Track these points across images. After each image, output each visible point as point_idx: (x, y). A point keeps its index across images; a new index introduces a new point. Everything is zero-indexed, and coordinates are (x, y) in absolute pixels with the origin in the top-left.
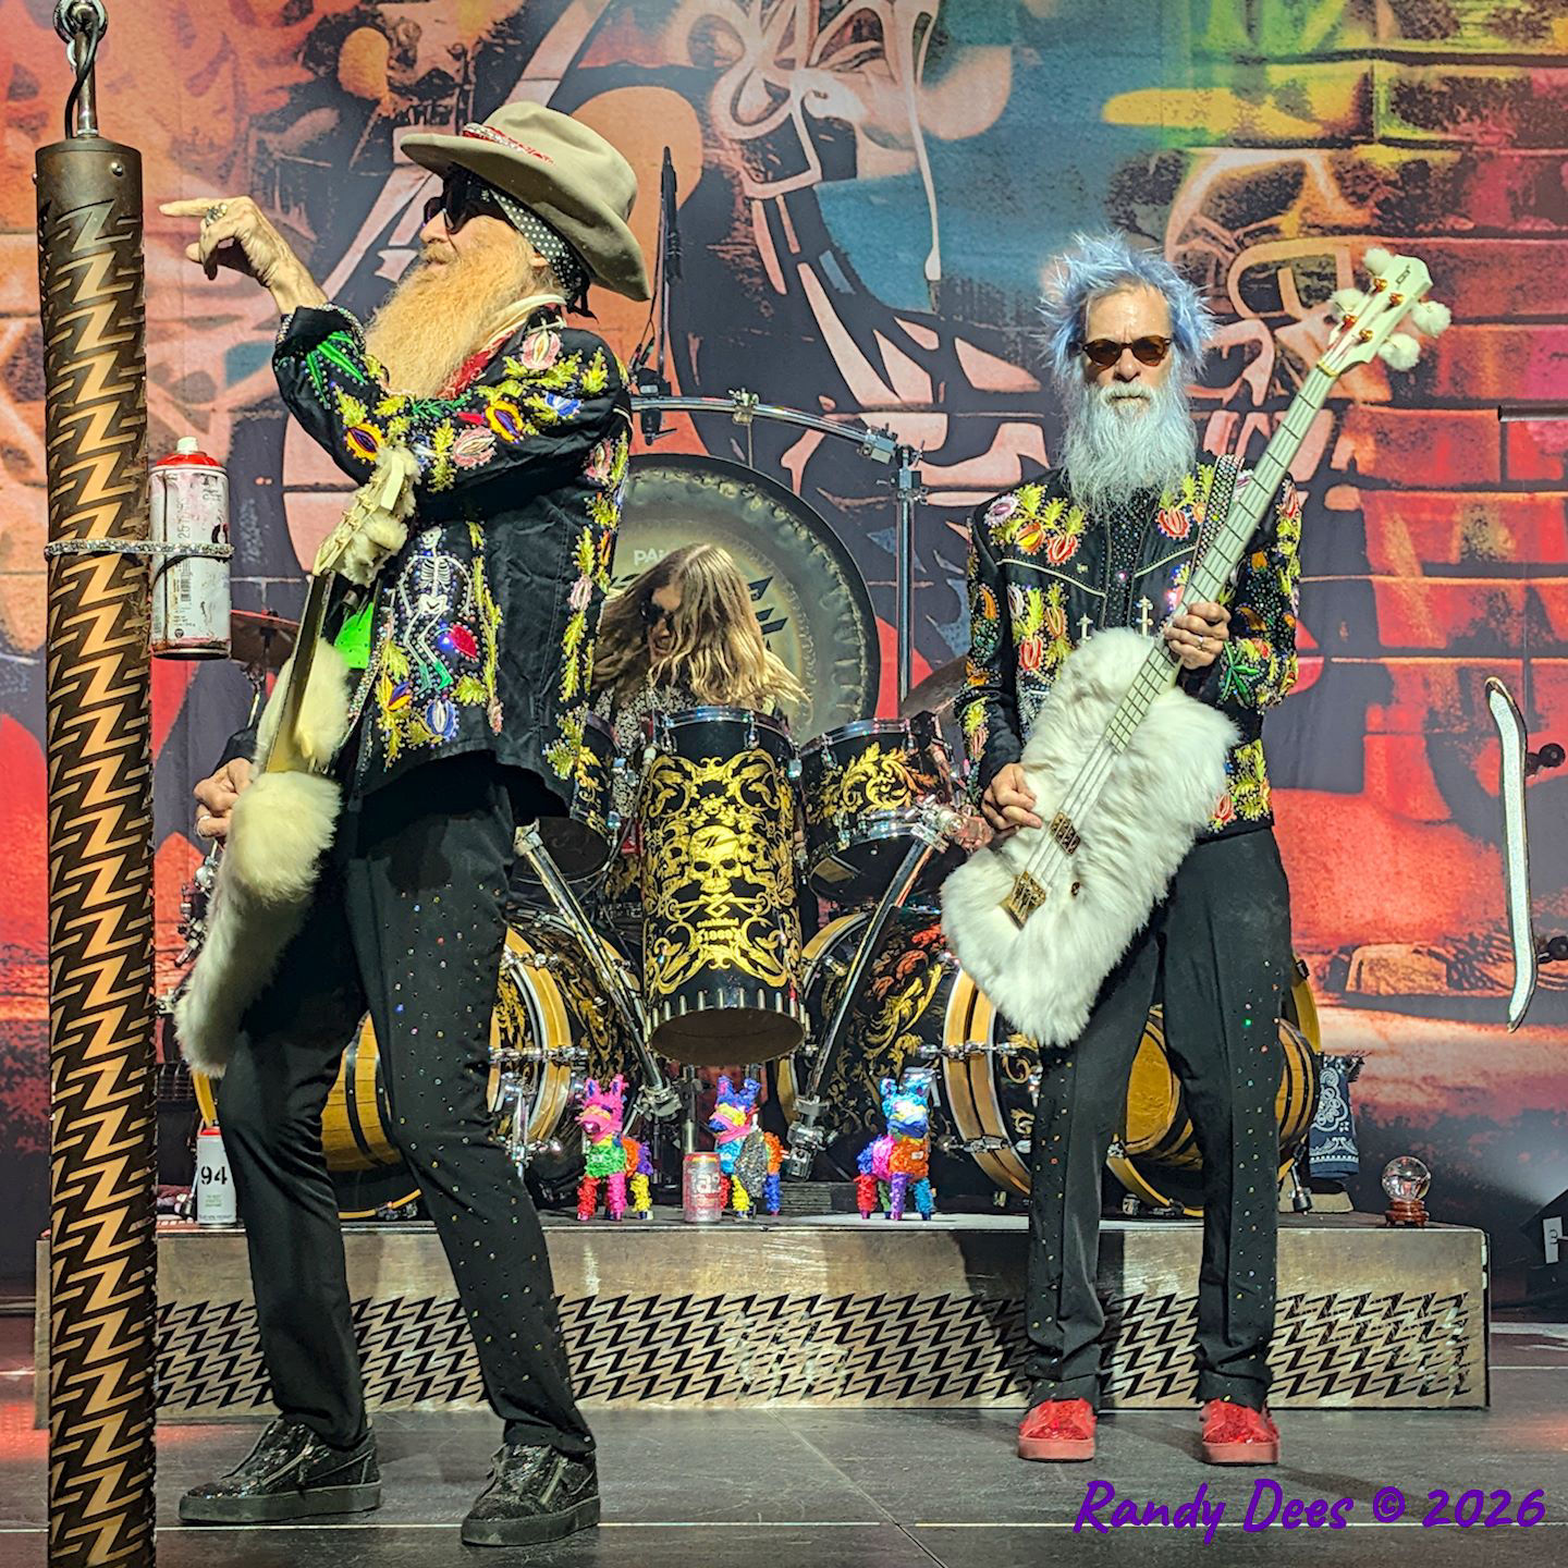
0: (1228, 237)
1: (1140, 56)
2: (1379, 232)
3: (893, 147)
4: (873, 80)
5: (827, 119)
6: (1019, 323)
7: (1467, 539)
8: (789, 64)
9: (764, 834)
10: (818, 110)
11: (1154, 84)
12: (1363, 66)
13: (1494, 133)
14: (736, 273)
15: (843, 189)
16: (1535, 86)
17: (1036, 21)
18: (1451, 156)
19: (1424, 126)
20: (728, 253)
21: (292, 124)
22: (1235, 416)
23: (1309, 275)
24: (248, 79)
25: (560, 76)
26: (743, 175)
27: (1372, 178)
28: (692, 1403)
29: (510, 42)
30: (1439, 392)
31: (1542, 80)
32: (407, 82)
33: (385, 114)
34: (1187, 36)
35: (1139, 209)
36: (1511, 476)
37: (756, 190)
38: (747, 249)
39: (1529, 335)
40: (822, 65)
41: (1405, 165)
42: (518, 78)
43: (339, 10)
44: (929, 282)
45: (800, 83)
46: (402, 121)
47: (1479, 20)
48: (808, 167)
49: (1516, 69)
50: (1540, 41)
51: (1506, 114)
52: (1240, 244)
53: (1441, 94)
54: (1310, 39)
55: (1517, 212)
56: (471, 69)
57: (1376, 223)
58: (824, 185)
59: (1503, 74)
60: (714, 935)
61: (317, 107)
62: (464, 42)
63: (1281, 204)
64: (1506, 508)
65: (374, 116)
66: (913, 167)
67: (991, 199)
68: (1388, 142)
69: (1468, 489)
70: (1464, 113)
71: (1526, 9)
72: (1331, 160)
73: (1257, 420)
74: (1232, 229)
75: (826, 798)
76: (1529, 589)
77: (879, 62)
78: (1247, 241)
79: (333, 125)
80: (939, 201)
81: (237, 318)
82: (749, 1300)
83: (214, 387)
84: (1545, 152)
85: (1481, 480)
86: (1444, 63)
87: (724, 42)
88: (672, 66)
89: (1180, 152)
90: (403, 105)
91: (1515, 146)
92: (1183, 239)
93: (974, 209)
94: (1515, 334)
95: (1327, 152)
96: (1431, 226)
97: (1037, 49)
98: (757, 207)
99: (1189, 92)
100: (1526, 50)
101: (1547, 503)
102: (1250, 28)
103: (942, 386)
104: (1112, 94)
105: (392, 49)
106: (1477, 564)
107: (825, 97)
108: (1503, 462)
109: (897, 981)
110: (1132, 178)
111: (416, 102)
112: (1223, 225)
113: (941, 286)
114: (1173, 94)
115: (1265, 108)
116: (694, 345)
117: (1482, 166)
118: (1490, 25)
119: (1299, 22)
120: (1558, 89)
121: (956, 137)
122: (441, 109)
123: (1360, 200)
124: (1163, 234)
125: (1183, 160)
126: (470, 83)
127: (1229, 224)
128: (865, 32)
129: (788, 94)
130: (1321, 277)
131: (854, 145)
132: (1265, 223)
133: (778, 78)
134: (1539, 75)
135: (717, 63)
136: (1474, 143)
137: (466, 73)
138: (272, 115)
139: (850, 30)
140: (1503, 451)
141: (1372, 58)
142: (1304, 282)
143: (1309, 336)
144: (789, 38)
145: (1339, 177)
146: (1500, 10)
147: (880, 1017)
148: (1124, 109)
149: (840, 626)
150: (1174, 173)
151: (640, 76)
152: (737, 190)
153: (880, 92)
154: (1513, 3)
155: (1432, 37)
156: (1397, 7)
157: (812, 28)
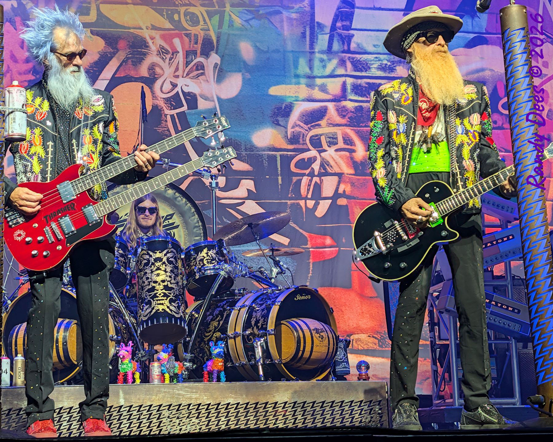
0: (306, 127)
1: (279, 76)
2: (349, 125)
3: (208, 100)
4: (202, 81)
5: (189, 92)
6: (246, 151)
8: (177, 77)
9: (174, 273)
10: (186, 90)
11: (283, 84)
12: (343, 79)
14: (163, 135)
15: (194, 112)
17: (249, 66)
19: (361, 96)
20: (160, 130)
22: (310, 178)
23: (330, 138)
25: (110, 79)
26: (164, 108)
27: (347, 110)
29: (94, 69)
34: (292, 70)
35: (280, 119)
37: (168, 112)
38: (166, 129)
40: (188, 77)
41: (356, 107)
42: (97, 79)
45: (181, 82)
47: (376, 67)
48: (183, 106)
50: (393, 73)
52: (310, 129)
53: (366, 87)
54: (328, 71)
57: (348, 123)
58: (188, 111)
60: (159, 302)
63: (321, 118)
66: (214, 106)
67: (237, 117)
68: (351, 100)
71: (389, 64)
72: (335, 106)
73: (316, 179)
74: (307, 125)
75: (192, 264)
77: (203, 76)
78: (312, 128)
82: (170, 405)
86: (366, 78)
87: (158, 70)
88: (143, 77)
89: (291, 103)
92: (293, 127)
93: (232, 118)
95: (334, 103)
96: (363, 124)
97: (250, 73)
98: (169, 117)
99: (293, 86)
100: (389, 75)
102: (311, 68)
103: (224, 169)
104: (271, 86)
107: (188, 86)
109: (214, 316)
110: (278, 110)
112: (304, 124)
114: (289, 86)
115: (315, 90)
118: (379, 68)
119: (324, 67)
121: (226, 98)
123: (343, 117)
124: (287, 126)
125: (292, 105)
127: (306, 123)
128: (199, 68)
129: (177, 85)
130: (333, 138)
131: (197, 100)
132: (317, 123)
133: (174, 80)
135: (156, 76)
139: (195, 67)
141: (346, 77)
142: (328, 140)
143: (330, 155)
144: (177, 69)
145: (337, 110)
146: (382, 64)
147: (209, 328)
148: (274, 91)
149: (196, 227)
150: (290, 109)
151: (133, 79)
152: (162, 112)
153: (204, 84)
154: (385, 62)
155: (362, 71)
156: (352, 63)
157: (184, 66)
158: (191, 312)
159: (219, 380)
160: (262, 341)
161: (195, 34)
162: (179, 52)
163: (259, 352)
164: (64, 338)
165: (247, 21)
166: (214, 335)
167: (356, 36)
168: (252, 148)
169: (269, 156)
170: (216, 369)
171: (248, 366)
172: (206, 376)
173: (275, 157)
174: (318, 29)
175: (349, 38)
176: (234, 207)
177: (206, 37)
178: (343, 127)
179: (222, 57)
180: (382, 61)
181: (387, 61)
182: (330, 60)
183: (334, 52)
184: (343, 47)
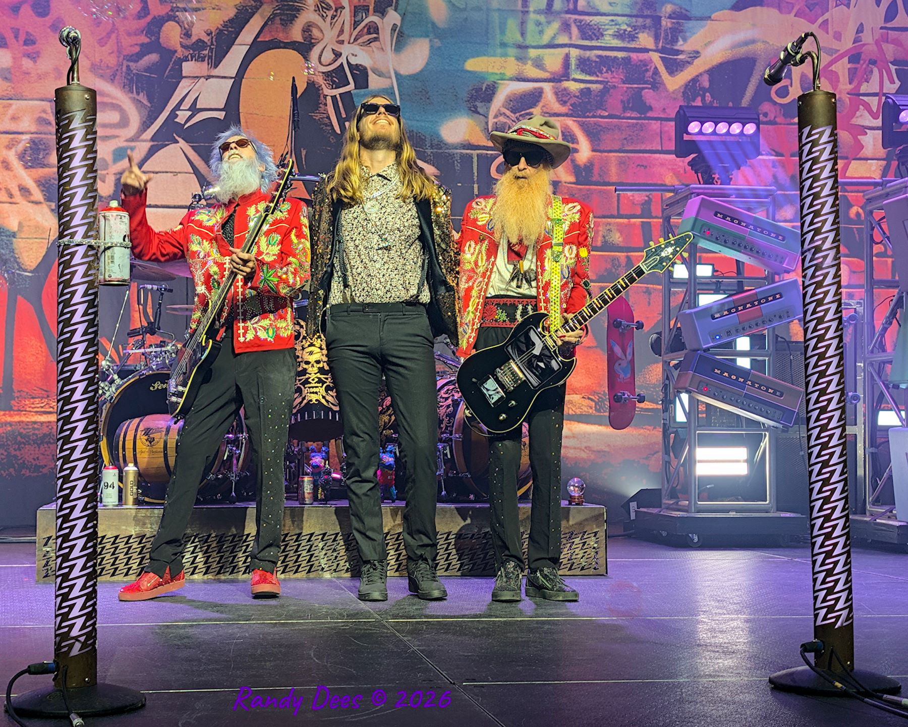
0: (513, 116)
1: (479, 44)
2: (571, 116)
3: (383, 77)
4: (375, 50)
5: (357, 64)
6: (432, 148)
7: (604, 237)
8: (342, 42)
10: (353, 61)
11: (485, 55)
12: (566, 50)
13: (616, 78)
14: (321, 125)
15: (363, 93)
16: (632, 60)
17: (440, 29)
18: (600, 86)
19: (590, 75)
20: (317, 117)
21: (141, 59)
24: (123, 41)
25: (250, 43)
26: (323, 86)
27: (569, 94)
28: (302, 575)
29: (230, 29)
30: (594, 179)
31: (635, 57)
32: (188, 44)
33: (178, 56)
34: (498, 36)
35: (478, 104)
36: (621, 212)
37: (329, 92)
38: (325, 116)
39: (629, 158)
40: (356, 43)
41: (582, 90)
42: (233, 44)
43: (161, 14)
45: (346, 50)
46: (186, 59)
47: (611, 33)
48: (349, 84)
49: (625, 53)
50: (634, 42)
51: (621, 70)
53: (596, 62)
54: (546, 39)
55: (625, 109)
56: (214, 40)
57: (570, 112)
58: (355, 91)
59: (620, 55)
60: (312, 390)
61: (151, 53)
62: (211, 29)
63: (534, 104)
64: (619, 225)
65: (175, 57)
66: (390, 85)
67: (421, 99)
68: (575, 80)
69: (604, 217)
70: (605, 70)
71: (629, 29)
72: (553, 87)
74: (515, 113)
76: (628, 257)
77: (377, 43)
78: (521, 118)
79: (157, 60)
80: (401, 99)
81: (118, 137)
82: (324, 534)
83: (108, 165)
84: (636, 86)
85: (610, 214)
86: (597, 50)
87: (315, 32)
88: (296, 42)
89: (495, 82)
90: (186, 53)
91: (624, 83)
92: (496, 117)
93: (414, 102)
94: (624, 157)
95: (551, 84)
96: (591, 114)
97: (440, 39)
98: (329, 98)
99: (498, 58)
100: (629, 46)
101: (634, 224)
102: (523, 34)
104: (468, 58)
105: (182, 30)
106: (607, 246)
107: (356, 56)
108: (618, 206)
109: (383, 409)
110: (476, 92)
111: (191, 52)
112: (511, 112)
114: (492, 59)
115: (528, 66)
116: (304, 153)
117: (612, 90)
118: (615, 35)
119: (541, 32)
120: (641, 61)
121: (407, 74)
122: (202, 55)
123: (564, 103)
124: (488, 114)
125: (496, 85)
126: (213, 44)
127: (514, 111)
128: (372, 30)
129: (341, 54)
131: (368, 76)
132: (528, 111)
133: (338, 48)
134: (634, 56)
135: (313, 41)
136: (609, 82)
137: (212, 41)
138: (133, 55)
139: (366, 29)
140: (618, 203)
141: (569, 47)
144: (342, 32)
145: (556, 94)
146: (619, 30)
148: (473, 65)
150: (492, 90)
151: (282, 45)
152: (321, 92)
153: (378, 55)
154: (624, 27)
155: (593, 39)
156: (579, 27)
157: (351, 28)
162: (344, 8)
168: (440, 144)
169: (462, 156)
173: (470, 157)
178: (562, 118)
179: (403, 16)
180: (619, 25)
181: (627, 25)
182: (549, 23)
183: (556, 12)
184: (568, 5)
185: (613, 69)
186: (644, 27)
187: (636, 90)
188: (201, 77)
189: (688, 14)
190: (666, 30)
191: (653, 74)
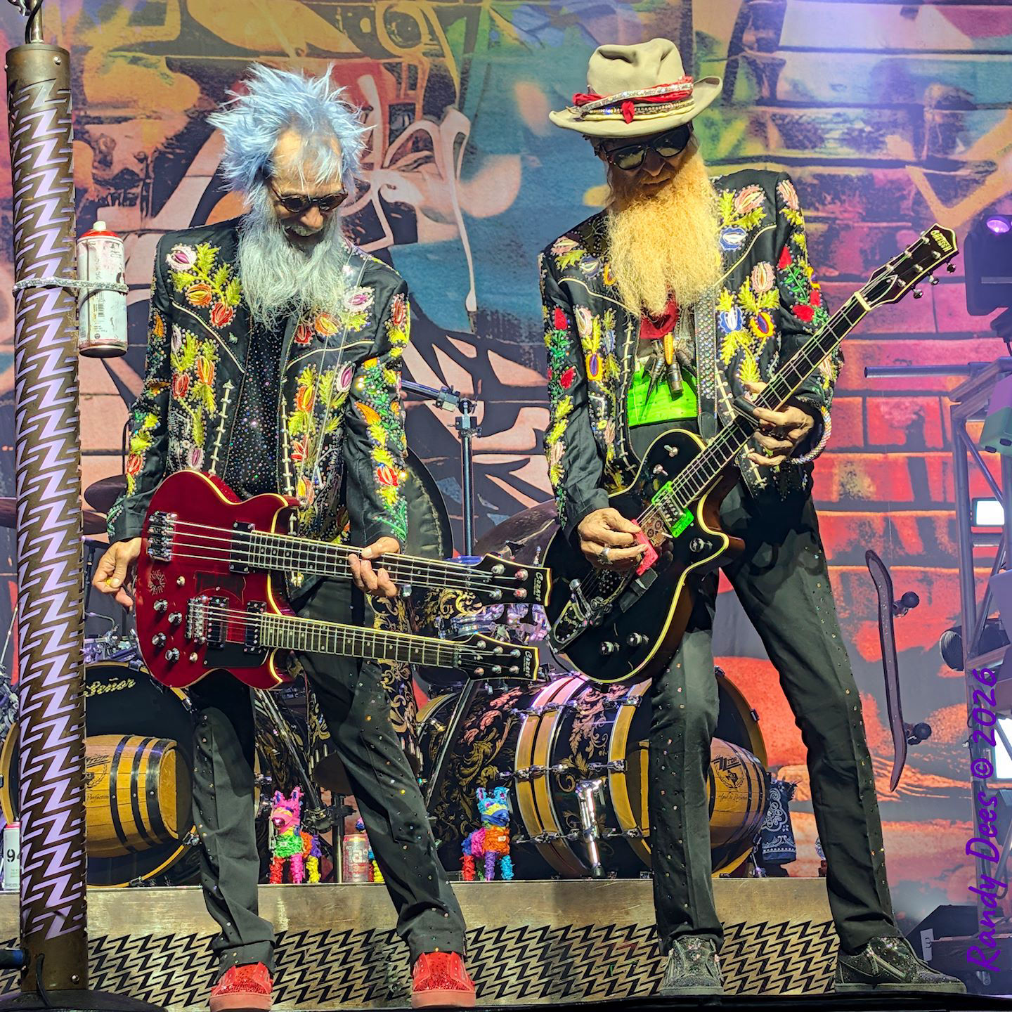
3: (442, 222)
4: (427, 177)
5: (396, 203)
6: (531, 340)
7: (843, 485)
8: (369, 167)
10: (390, 197)
13: (850, 212)
15: (408, 250)
16: (876, 180)
17: (538, 138)
18: (822, 227)
25: (212, 175)
29: (178, 151)
31: (881, 176)
32: (107, 178)
33: (91, 199)
36: (871, 442)
39: (879, 347)
40: (392, 167)
42: (183, 175)
44: (469, 312)
45: (378, 179)
46: (103, 203)
47: (837, 136)
48: (384, 235)
49: (863, 169)
50: (878, 151)
51: (857, 199)
53: (812, 185)
54: (723, 150)
55: (868, 263)
56: (151, 169)
58: (395, 247)
59: (854, 172)
62: (146, 151)
64: (867, 462)
65: (83, 202)
66: (456, 235)
67: (510, 257)
69: (842, 451)
70: (829, 198)
71: (868, 129)
75: (429, 611)
76: (886, 519)
77: (430, 165)
80: (474, 259)
84: (885, 224)
85: (851, 445)
86: (815, 165)
90: (104, 193)
91: (864, 220)
93: (497, 264)
94: (870, 346)
97: (538, 156)
100: (869, 156)
101: (895, 462)
103: (480, 382)
104: (590, 184)
105: (95, 155)
106: (850, 502)
107: (395, 188)
108: (865, 433)
109: (481, 731)
111: (113, 190)
113: (477, 315)
117: (843, 233)
118: (844, 140)
119: (715, 137)
120: (892, 182)
121: (484, 215)
122: (130, 196)
126: (150, 178)
128: (421, 145)
129: (369, 186)
131: (416, 221)
133: (363, 176)
134: (878, 174)
136: (836, 218)
137: (147, 171)
139: (410, 144)
140: (865, 426)
141: (765, 161)
144: (369, 149)
146: (851, 130)
147: (470, 756)
148: (597, 196)
149: (424, 522)
153: (432, 185)
154: (859, 125)
155: (805, 148)
156: (781, 128)
157: (384, 142)
158: (428, 721)
159: (498, 874)
160: (595, 788)
161: (409, 66)
162: (372, 109)
163: (588, 810)
164: (150, 780)
165: (531, 32)
166: (483, 773)
167: (788, 63)
170: (492, 851)
171: (563, 844)
172: (468, 866)
174: (699, 49)
175: (773, 70)
176: (503, 471)
177: (435, 72)
179: (474, 119)
180: (851, 122)
181: (865, 122)
182: (728, 122)
183: (738, 103)
184: (760, 91)
185: (843, 197)
186: (894, 125)
187: (885, 231)
188: (129, 233)
189: (971, 99)
190: (932, 129)
191: (914, 204)
